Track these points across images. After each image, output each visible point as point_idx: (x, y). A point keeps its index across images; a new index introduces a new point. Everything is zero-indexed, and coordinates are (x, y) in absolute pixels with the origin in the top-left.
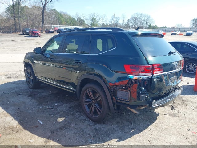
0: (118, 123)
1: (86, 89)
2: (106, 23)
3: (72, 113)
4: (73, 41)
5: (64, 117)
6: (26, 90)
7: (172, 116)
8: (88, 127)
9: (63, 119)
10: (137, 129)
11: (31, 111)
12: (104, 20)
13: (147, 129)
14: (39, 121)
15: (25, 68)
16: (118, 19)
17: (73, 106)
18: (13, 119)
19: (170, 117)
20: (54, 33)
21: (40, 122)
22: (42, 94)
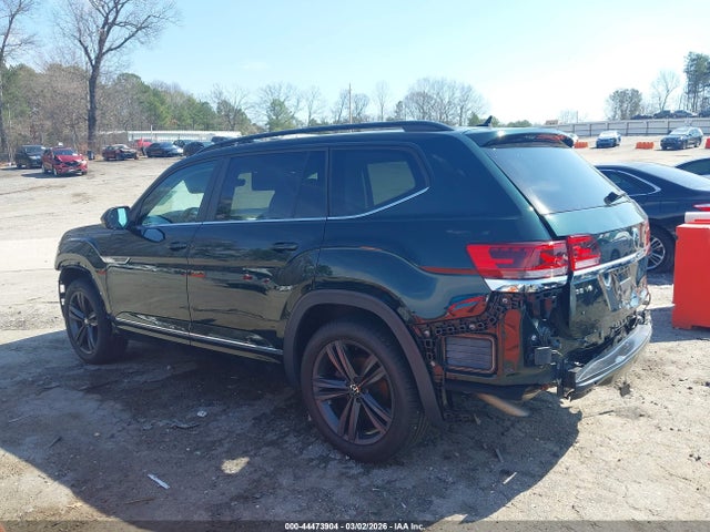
0: (447, 458)
1: (322, 346)
2: (321, 116)
3: (271, 436)
4: (241, 177)
5: (244, 454)
6: (70, 369)
7: (627, 417)
8: (345, 482)
9: (243, 461)
10: (523, 474)
11: (110, 445)
12: (314, 108)
13: (556, 468)
14: (152, 477)
15: (62, 287)
16: (362, 101)
17: (268, 411)
18: (50, 482)
19: (620, 421)
20: (136, 158)
21: (159, 482)
22: (138, 378)
